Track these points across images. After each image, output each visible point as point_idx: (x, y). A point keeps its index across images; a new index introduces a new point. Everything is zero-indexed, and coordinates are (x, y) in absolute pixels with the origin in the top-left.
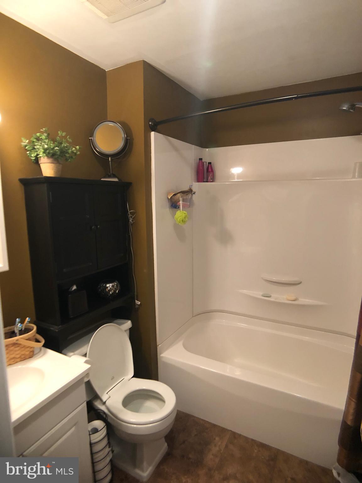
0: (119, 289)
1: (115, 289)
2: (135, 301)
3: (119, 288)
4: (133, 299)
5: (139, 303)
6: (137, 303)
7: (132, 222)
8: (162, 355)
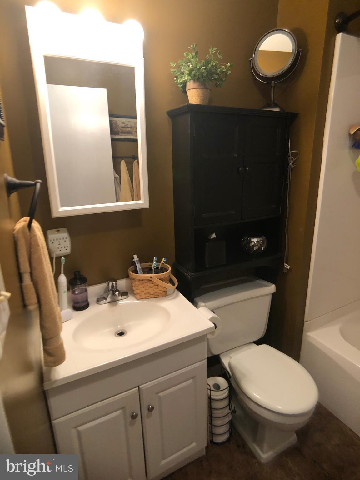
0: (265, 247)
1: (260, 245)
2: (284, 264)
3: (265, 245)
4: (281, 261)
5: (289, 267)
6: (285, 266)
7: (293, 166)
8: (309, 334)
